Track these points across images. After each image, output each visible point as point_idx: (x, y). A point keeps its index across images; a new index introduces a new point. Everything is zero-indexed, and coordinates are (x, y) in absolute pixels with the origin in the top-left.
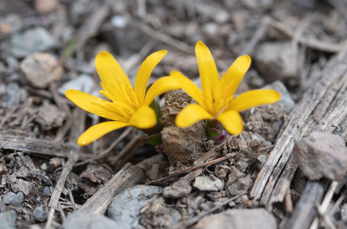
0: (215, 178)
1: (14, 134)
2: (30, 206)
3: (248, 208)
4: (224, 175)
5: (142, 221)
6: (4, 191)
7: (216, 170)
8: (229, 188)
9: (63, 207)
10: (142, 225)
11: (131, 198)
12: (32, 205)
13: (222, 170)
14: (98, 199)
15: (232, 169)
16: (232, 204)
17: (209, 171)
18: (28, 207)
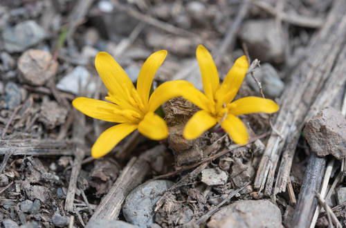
0: (220, 171)
1: (21, 137)
2: (47, 211)
3: (254, 199)
4: (228, 167)
5: (157, 219)
6: (20, 197)
7: (220, 163)
8: (234, 179)
9: (79, 209)
10: (157, 223)
11: (143, 197)
12: (48, 210)
13: (226, 163)
14: (111, 199)
15: (235, 160)
16: (238, 195)
17: (213, 164)
18: (45, 212)
